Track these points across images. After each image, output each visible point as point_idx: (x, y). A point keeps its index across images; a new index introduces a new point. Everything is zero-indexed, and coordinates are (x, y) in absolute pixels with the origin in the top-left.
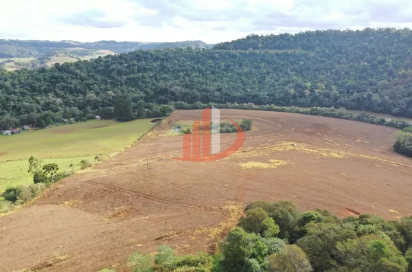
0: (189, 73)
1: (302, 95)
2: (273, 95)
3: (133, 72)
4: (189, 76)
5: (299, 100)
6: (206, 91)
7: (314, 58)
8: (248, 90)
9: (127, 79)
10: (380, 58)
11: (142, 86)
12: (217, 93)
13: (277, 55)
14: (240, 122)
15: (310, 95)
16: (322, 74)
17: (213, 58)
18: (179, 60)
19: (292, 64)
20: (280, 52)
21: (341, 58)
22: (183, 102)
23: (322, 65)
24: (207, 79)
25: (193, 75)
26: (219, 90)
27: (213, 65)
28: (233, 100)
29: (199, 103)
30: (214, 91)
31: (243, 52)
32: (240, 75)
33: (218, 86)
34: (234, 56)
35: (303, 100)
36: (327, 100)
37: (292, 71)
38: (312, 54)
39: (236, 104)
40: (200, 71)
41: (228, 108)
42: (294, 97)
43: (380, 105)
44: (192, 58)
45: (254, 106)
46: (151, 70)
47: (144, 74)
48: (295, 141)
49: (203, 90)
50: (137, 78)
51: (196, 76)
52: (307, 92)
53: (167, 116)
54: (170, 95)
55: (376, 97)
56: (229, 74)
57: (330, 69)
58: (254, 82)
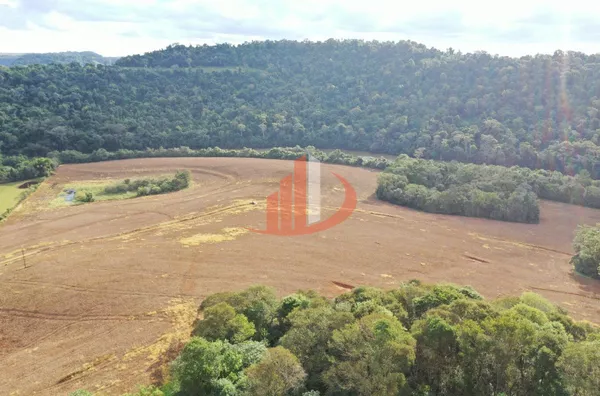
0: (79, 103)
1: (257, 132)
2: (215, 133)
4: (79, 108)
5: (254, 139)
6: (112, 132)
7: (268, 79)
8: (178, 127)
10: (349, 78)
12: (130, 135)
13: (215, 74)
14: (171, 177)
15: (267, 131)
16: (280, 102)
17: (118, 80)
18: (58, 84)
19: (238, 87)
20: (219, 70)
21: (302, 79)
22: (74, 152)
23: (279, 89)
24: (111, 112)
25: (86, 107)
26: (132, 129)
27: (117, 90)
28: (156, 144)
29: (101, 151)
30: (124, 132)
31: (164, 70)
32: (163, 105)
33: (130, 123)
34: (151, 77)
35: (257, 139)
36: (290, 136)
37: (238, 97)
38: (264, 74)
39: (162, 150)
40: (97, 100)
41: (149, 156)
42: (246, 134)
43: (355, 140)
44: (81, 80)
45: (190, 151)
46: (8, 101)
48: (253, 198)
49: (106, 130)
51: (92, 109)
52: (263, 127)
53: (47, 175)
54: (48, 141)
55: (349, 130)
56: (146, 104)
57: (290, 94)
58: (186, 115)
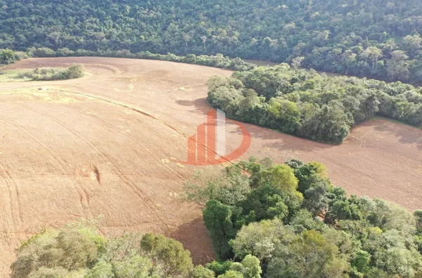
0: (85, 17)
1: (200, 43)
2: (168, 42)
3: (13, 16)
4: (82, 21)
6: (93, 37)
9: (3, 24)
11: (18, 31)
15: (207, 42)
16: (235, 19)
19: (208, 8)
23: (240, 9)
25: (88, 20)
26: (108, 37)
27: (117, 9)
29: (64, 50)
30: (102, 38)
32: (144, 20)
35: (199, 49)
37: (204, 15)
40: (99, 15)
42: (190, 44)
46: (37, 13)
47: (25, 18)
50: (16, 22)
51: (92, 22)
52: (204, 38)
56: (132, 19)
57: (248, 13)
58: (156, 29)
